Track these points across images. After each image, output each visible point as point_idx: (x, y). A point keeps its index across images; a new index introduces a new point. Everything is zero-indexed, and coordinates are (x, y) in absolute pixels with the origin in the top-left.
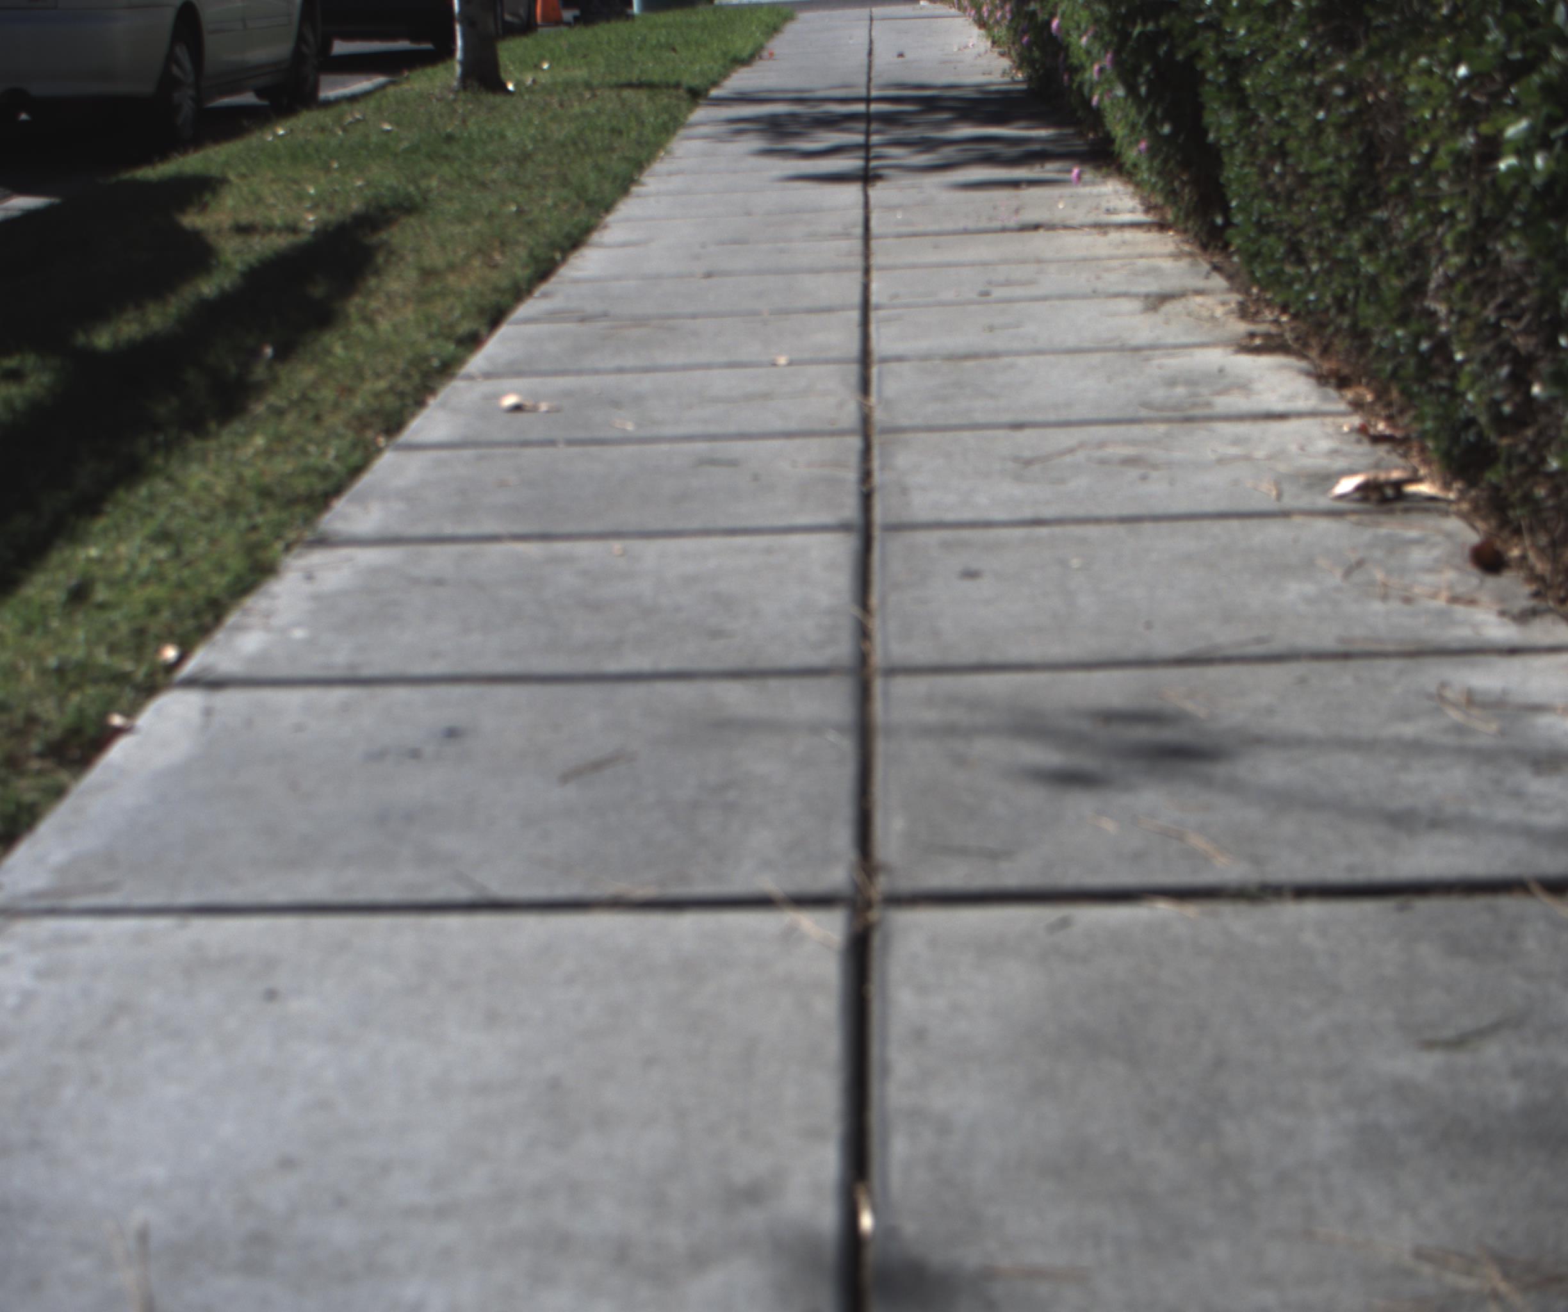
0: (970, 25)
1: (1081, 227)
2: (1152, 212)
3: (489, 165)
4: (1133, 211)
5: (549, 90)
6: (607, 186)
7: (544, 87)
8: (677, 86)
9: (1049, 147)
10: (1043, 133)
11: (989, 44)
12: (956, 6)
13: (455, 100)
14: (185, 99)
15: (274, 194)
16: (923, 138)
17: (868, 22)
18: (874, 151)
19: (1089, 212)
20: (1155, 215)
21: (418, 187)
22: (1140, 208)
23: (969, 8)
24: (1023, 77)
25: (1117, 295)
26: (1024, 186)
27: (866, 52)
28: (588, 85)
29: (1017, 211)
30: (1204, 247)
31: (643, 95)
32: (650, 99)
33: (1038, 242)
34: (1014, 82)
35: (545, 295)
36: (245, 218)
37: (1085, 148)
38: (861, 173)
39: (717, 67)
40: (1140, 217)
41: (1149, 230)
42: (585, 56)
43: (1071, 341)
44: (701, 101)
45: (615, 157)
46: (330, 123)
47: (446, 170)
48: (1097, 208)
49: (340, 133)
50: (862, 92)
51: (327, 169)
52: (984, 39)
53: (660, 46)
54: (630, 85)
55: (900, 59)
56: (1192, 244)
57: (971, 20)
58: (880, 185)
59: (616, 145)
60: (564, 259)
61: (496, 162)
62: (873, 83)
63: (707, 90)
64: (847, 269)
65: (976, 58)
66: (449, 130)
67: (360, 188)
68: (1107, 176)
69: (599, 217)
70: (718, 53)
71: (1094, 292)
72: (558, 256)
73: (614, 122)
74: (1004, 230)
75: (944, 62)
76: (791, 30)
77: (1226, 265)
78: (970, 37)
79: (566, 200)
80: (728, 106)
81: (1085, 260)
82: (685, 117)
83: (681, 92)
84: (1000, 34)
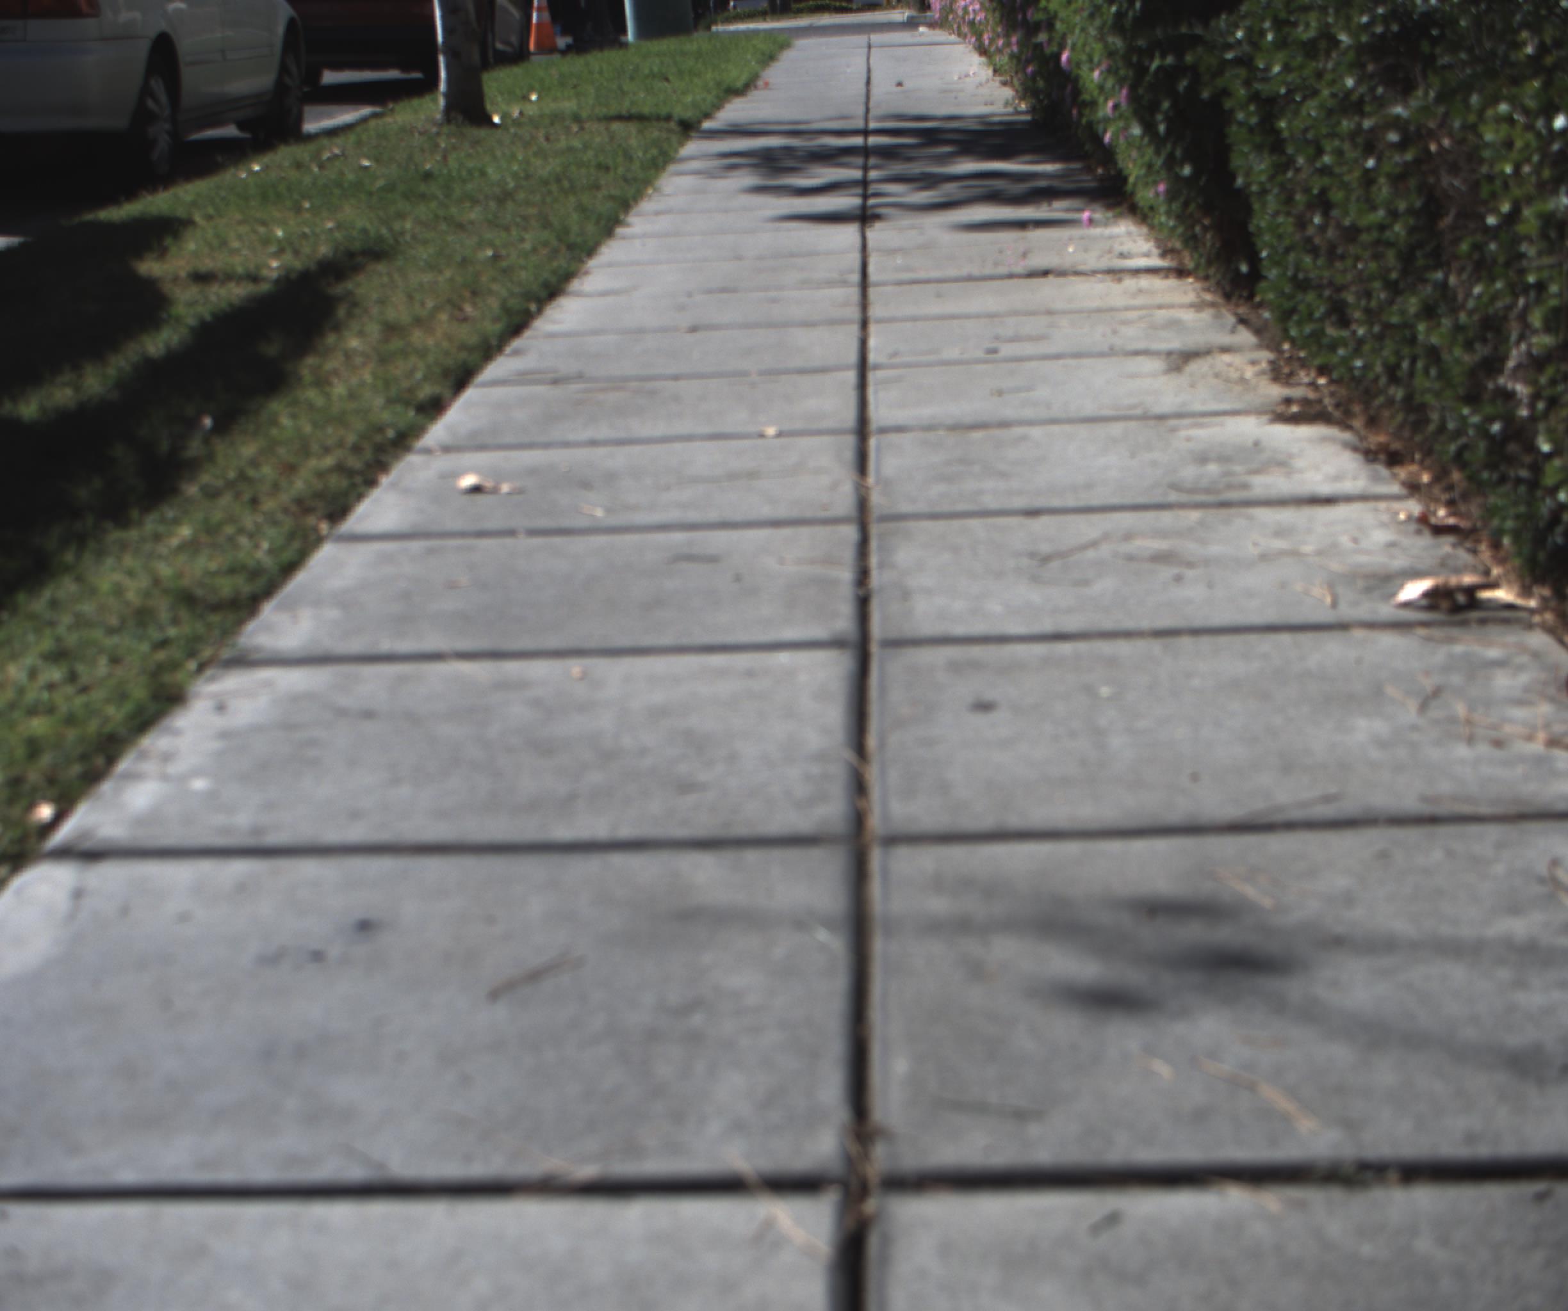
0: (970, 52)
1: (1094, 273)
2: (1169, 257)
3: (468, 204)
4: (1147, 255)
5: (534, 123)
6: (591, 228)
7: (531, 119)
8: (668, 118)
9: (1056, 183)
10: (1049, 167)
11: (990, 72)
12: (956, 32)
13: (438, 134)
14: (161, 134)
15: (240, 237)
16: (923, 174)
17: (866, 50)
18: (873, 188)
19: (1101, 256)
20: (1172, 259)
21: (391, 230)
22: (1156, 251)
23: (969, 35)
24: (1027, 107)
25: (1137, 353)
26: (1031, 227)
27: (864, 80)
28: (577, 118)
29: (1025, 255)
30: (1228, 296)
31: (632, 128)
32: (640, 131)
33: (1047, 290)
34: (1017, 113)
35: (517, 353)
36: (207, 264)
37: (1093, 184)
38: (858, 212)
39: (710, 98)
40: (1156, 262)
41: (1167, 277)
42: (575, 87)
43: (1089, 409)
44: (693, 134)
45: (600, 195)
46: (308, 159)
47: (423, 211)
48: (1110, 251)
49: (316, 170)
50: (859, 124)
51: (298, 209)
52: (985, 68)
53: (653, 75)
54: (620, 118)
55: (899, 89)
56: (1214, 292)
57: (971, 47)
58: (878, 225)
59: (603, 182)
60: (540, 311)
61: (475, 201)
62: (871, 115)
63: (699, 122)
64: (843, 322)
65: (977, 87)
66: (428, 167)
67: (331, 230)
68: (1119, 216)
69: (582, 262)
70: (711, 84)
71: (1112, 348)
72: (533, 307)
73: (601, 158)
74: (1011, 276)
75: (945, 91)
76: (787, 57)
77: (1253, 317)
78: (971, 65)
79: (545, 244)
80: (721, 139)
81: (1099, 310)
82: (676, 151)
83: (672, 125)
84: (1002, 63)
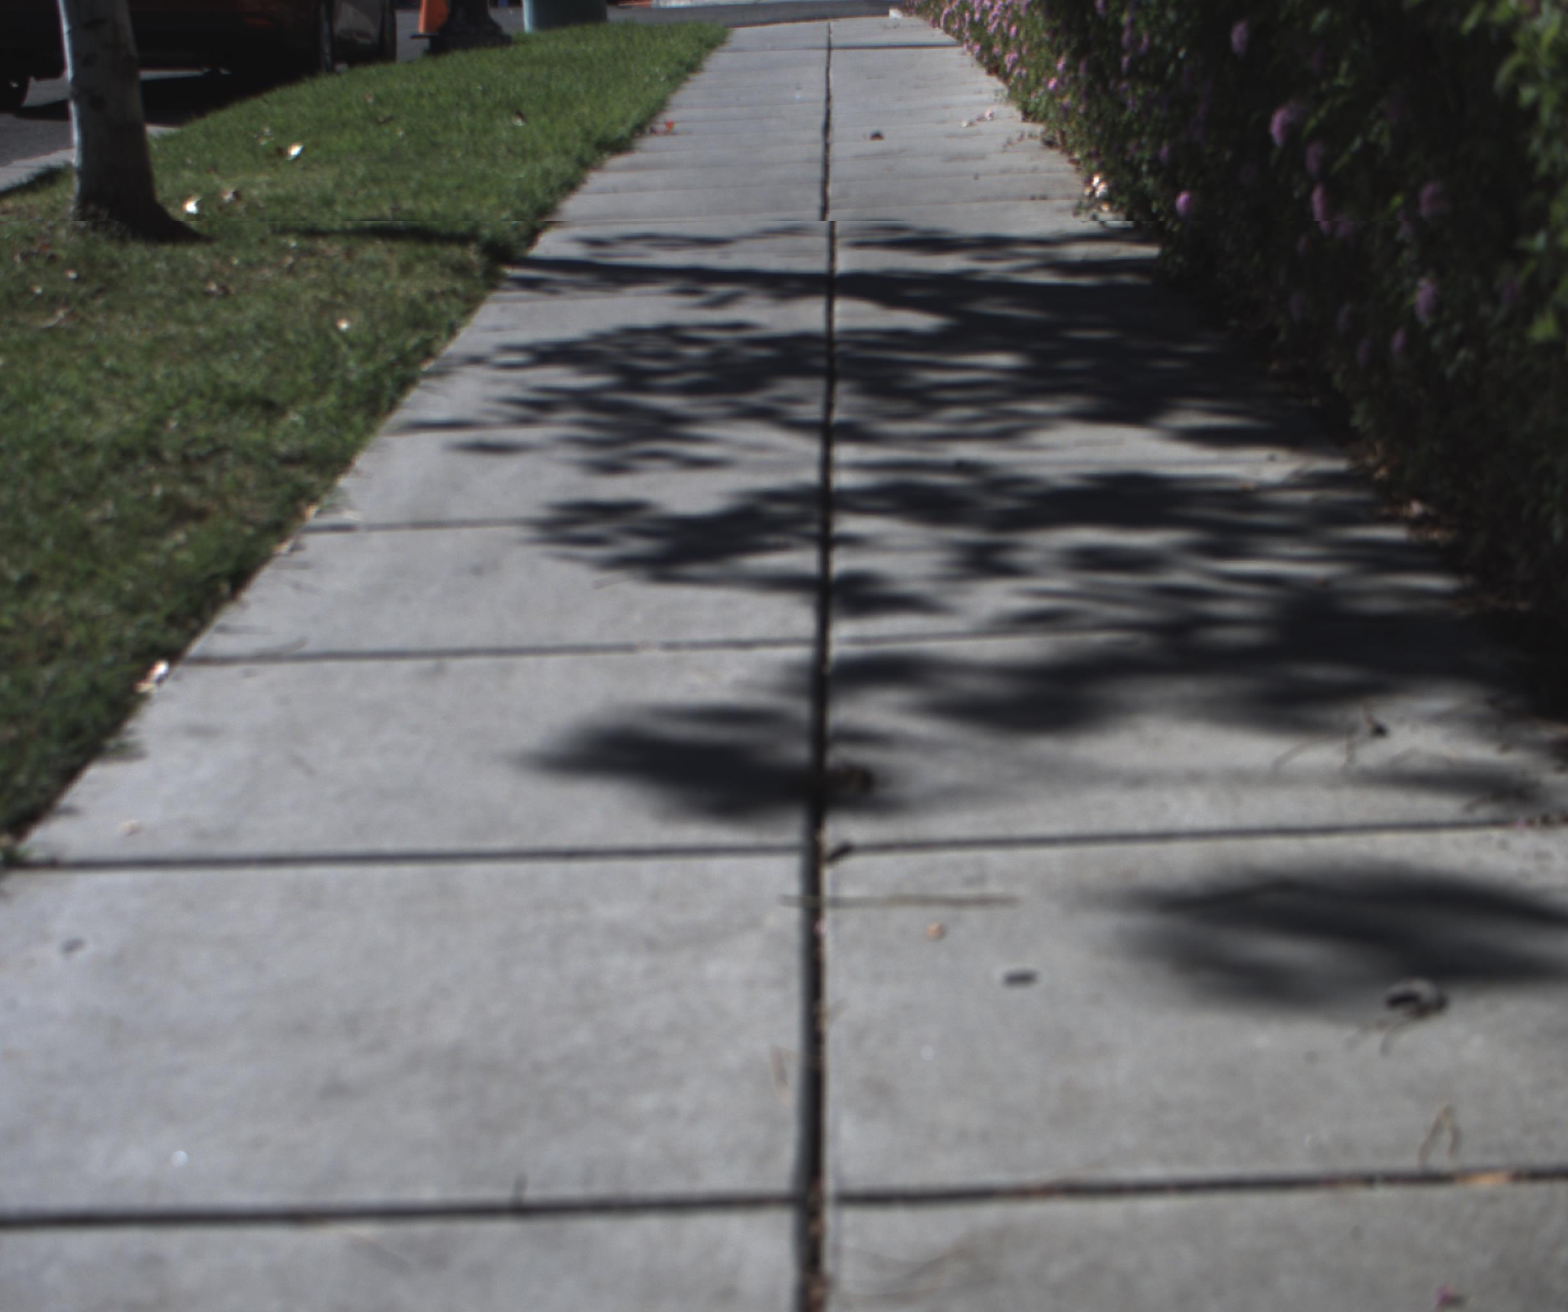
0: (975, 66)
17: (825, 54)
27: (820, 122)
44: (505, 277)
52: (1007, 104)
55: (876, 147)
63: (529, 236)
70: (580, 130)
